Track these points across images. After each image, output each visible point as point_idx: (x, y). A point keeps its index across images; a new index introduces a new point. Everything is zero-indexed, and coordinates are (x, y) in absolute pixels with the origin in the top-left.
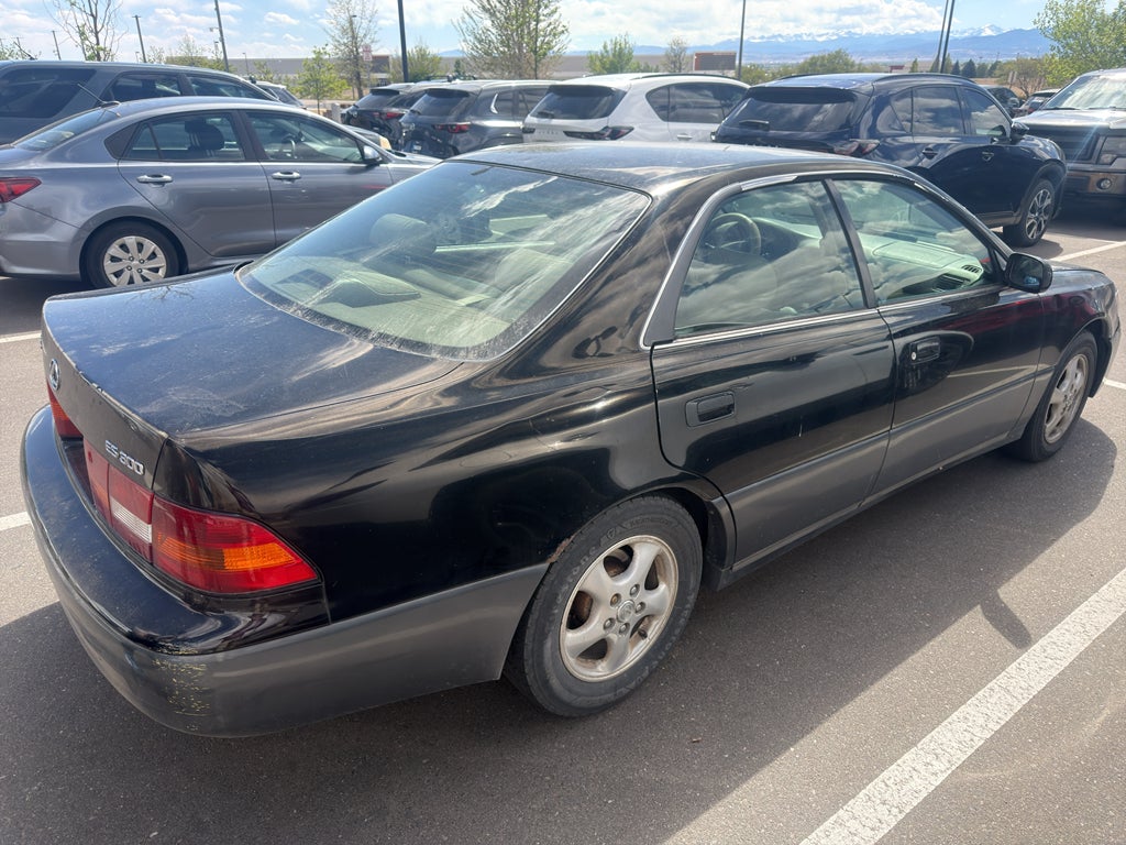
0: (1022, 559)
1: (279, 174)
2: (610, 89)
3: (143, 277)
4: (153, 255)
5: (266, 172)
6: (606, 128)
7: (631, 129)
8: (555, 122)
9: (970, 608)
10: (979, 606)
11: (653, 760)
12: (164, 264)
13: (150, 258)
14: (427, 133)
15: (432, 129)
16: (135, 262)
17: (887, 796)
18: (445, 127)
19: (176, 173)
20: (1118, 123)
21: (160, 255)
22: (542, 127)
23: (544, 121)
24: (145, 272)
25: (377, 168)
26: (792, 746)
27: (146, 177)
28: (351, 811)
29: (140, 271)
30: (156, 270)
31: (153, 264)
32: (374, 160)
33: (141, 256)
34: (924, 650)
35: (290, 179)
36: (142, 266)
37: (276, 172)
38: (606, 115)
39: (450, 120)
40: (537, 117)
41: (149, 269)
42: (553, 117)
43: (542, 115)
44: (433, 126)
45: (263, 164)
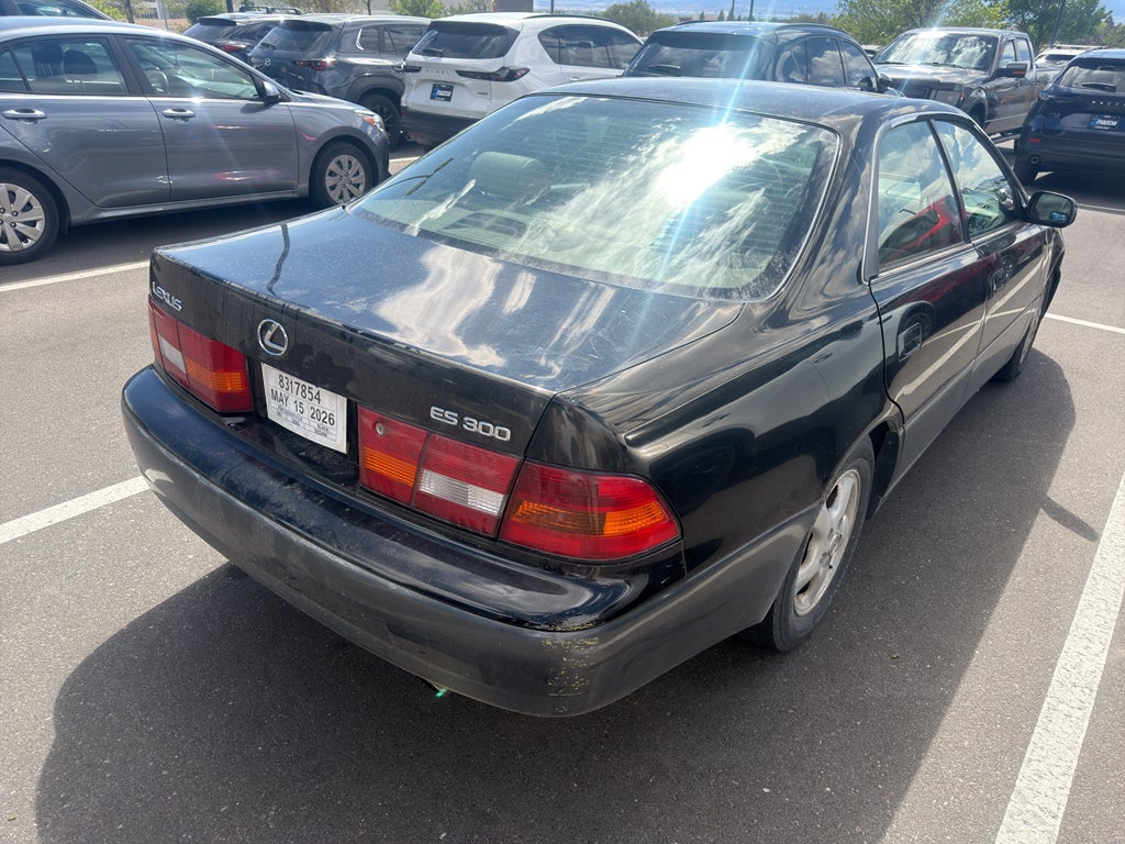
0: (1051, 467)
1: (169, 111)
2: (502, 27)
3: (17, 232)
4: (29, 206)
5: (155, 108)
6: (503, 68)
7: (527, 71)
8: (445, 60)
9: (1037, 512)
10: (1041, 510)
11: (871, 680)
12: (42, 216)
13: (24, 210)
14: (284, 69)
15: (291, 65)
16: (7, 215)
17: (1073, 679)
18: (310, 63)
19: (49, 107)
20: (944, 78)
21: (37, 206)
22: (428, 65)
23: (431, 59)
24: (19, 226)
25: (275, 107)
26: (975, 648)
27: (13, 112)
28: (630, 774)
29: (13, 225)
30: (33, 224)
31: (29, 217)
32: (276, 96)
33: (13, 207)
34: (1024, 552)
35: (183, 118)
36: (15, 219)
37: (166, 108)
38: (502, 54)
39: (311, 55)
40: (422, 54)
41: (25, 223)
42: (442, 55)
43: (427, 52)
44: (294, 62)
45: (150, 99)
